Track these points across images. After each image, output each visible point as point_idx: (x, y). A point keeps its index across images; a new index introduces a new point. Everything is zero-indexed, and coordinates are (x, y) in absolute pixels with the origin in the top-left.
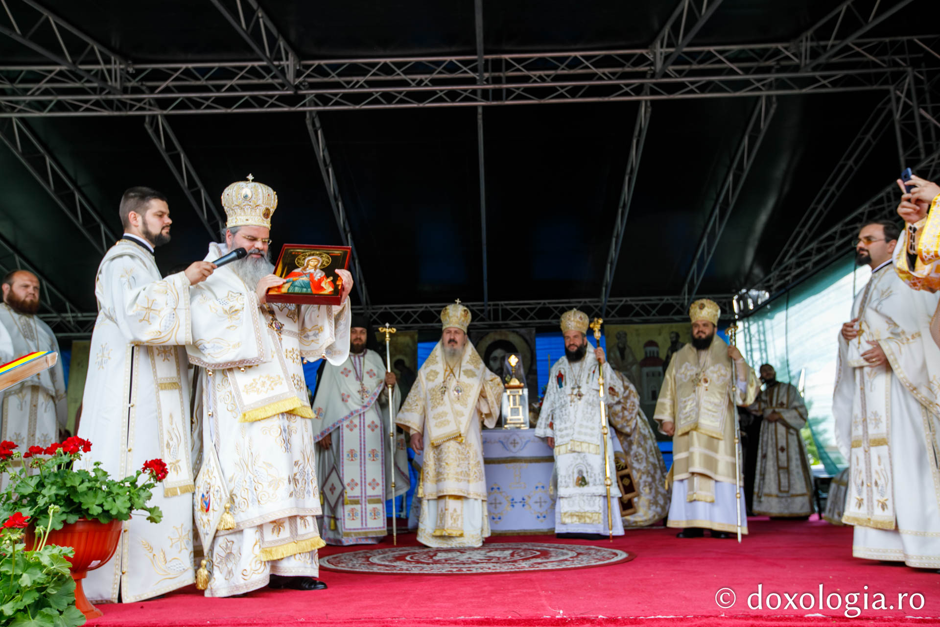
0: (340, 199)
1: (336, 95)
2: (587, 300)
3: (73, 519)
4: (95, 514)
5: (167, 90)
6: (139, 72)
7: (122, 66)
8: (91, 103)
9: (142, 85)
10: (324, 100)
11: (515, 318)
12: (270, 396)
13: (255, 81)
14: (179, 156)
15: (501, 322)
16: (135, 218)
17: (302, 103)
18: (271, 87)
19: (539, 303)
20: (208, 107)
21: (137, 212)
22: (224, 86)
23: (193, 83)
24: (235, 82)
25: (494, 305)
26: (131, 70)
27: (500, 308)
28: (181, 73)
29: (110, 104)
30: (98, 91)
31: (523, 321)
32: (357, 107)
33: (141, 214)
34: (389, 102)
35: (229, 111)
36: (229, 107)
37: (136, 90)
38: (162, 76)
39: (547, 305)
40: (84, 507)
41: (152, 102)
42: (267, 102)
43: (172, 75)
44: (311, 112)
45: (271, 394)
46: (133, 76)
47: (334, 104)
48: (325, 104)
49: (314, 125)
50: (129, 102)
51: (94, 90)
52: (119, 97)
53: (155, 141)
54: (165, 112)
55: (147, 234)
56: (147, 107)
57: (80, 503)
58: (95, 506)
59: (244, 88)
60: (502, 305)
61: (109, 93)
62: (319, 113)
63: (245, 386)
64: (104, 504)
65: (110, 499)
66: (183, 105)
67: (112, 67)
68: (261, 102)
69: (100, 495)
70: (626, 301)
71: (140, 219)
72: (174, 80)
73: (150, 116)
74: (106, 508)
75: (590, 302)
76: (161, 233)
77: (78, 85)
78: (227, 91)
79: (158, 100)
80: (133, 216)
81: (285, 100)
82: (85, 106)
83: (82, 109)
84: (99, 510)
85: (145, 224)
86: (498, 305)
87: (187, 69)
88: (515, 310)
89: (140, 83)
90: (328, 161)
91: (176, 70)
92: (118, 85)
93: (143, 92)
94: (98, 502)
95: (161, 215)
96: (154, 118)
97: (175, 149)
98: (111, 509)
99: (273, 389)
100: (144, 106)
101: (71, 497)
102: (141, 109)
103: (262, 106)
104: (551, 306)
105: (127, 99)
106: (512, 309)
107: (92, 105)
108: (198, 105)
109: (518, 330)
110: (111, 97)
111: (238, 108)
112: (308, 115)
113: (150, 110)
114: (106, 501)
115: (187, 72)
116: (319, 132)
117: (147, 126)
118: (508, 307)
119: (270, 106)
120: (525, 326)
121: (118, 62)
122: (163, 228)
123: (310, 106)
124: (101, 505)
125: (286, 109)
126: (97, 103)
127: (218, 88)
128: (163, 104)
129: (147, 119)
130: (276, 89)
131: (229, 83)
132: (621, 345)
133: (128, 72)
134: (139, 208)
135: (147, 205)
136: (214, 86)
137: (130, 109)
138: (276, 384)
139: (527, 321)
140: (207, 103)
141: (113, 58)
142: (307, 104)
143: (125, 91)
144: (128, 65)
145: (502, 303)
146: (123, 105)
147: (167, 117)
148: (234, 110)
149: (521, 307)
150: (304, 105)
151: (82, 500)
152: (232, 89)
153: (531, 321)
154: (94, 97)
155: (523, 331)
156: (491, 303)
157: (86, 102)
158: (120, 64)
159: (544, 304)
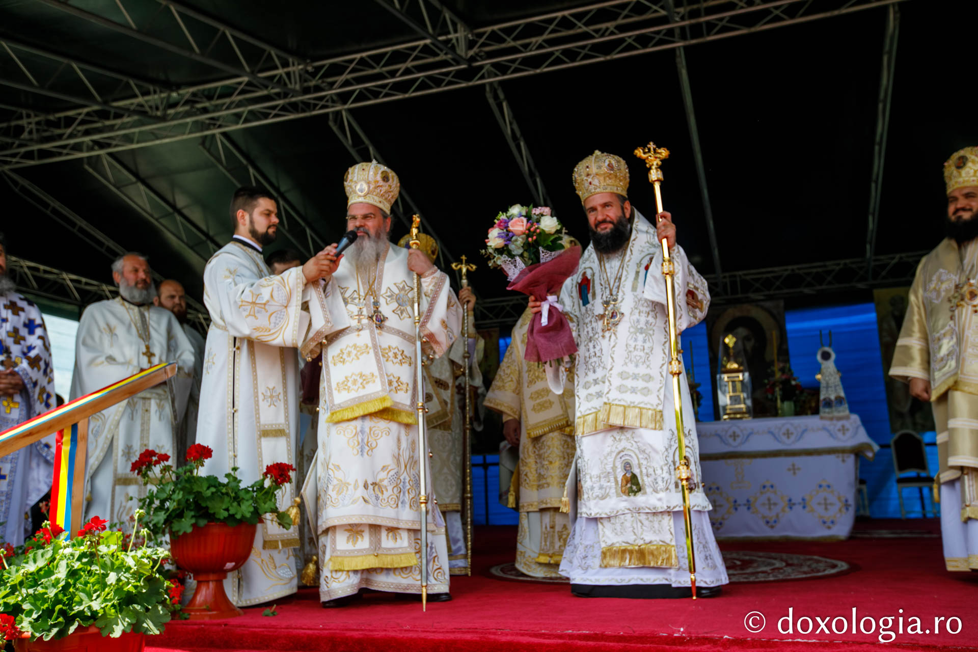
0: (537, 174)
1: (513, 61)
2: (848, 261)
3: (202, 523)
4: (222, 517)
5: (347, 83)
6: (318, 69)
7: (301, 67)
8: (278, 108)
9: (323, 82)
10: (501, 68)
11: (757, 290)
12: (361, 394)
13: (431, 60)
14: (367, 150)
15: (740, 296)
16: (243, 216)
17: (479, 75)
18: (445, 64)
19: (786, 270)
20: (387, 95)
21: (245, 210)
22: (398, 70)
23: (371, 72)
24: (409, 64)
25: (730, 277)
26: (310, 69)
27: (738, 279)
28: (357, 64)
29: (294, 107)
30: (282, 95)
31: (767, 293)
32: (538, 71)
33: (248, 212)
34: (573, 60)
35: (407, 96)
36: (406, 92)
37: (318, 89)
38: (337, 70)
39: (797, 271)
40: (211, 511)
41: (335, 98)
42: (444, 80)
43: (348, 67)
44: (491, 84)
45: (362, 392)
46: (313, 75)
47: (513, 72)
48: (504, 74)
49: (496, 97)
50: (312, 102)
51: (278, 96)
52: (300, 98)
53: (341, 136)
54: (346, 107)
55: (253, 233)
56: (330, 104)
57: (207, 508)
58: (222, 511)
59: (420, 69)
60: (740, 276)
61: (292, 96)
62: (501, 83)
63: (338, 384)
64: (230, 508)
65: (235, 504)
66: (361, 97)
67: (291, 69)
68: (437, 82)
69: (227, 499)
70: (901, 258)
71: (247, 217)
72: (351, 72)
73: (333, 112)
74: (232, 511)
75: (853, 263)
76: (267, 232)
77: (265, 92)
78: (402, 75)
79: (339, 95)
80: (241, 214)
81: (462, 75)
82: (274, 112)
83: (271, 116)
84: (226, 514)
85: (252, 222)
86: (735, 276)
87: (362, 59)
88: (757, 280)
89: (320, 81)
90: (518, 134)
91: (351, 61)
92: (298, 87)
93: (322, 90)
94: (224, 507)
95: (268, 214)
96: (338, 114)
97: (363, 143)
98: (236, 514)
99: (364, 387)
100: (326, 104)
101: (200, 502)
102: (323, 107)
103: (438, 86)
104: (801, 272)
105: (310, 99)
106: (753, 279)
107: (279, 110)
108: (376, 95)
109: (762, 303)
110: (294, 99)
111: (415, 91)
112: (488, 88)
113: (333, 107)
114: (232, 506)
115: (362, 61)
116: (505, 104)
117: (331, 124)
118: (748, 278)
119: (447, 85)
120: (770, 298)
121: (296, 63)
122: (269, 227)
123: (489, 77)
124: (227, 510)
125: (463, 85)
126: (284, 108)
127: (393, 74)
128: (344, 98)
129: (331, 117)
130: (450, 65)
131: (402, 67)
132: (896, 313)
133: (307, 72)
134: (249, 207)
135: (255, 203)
136: (388, 72)
137: (314, 109)
138: (368, 383)
139: (772, 292)
140: (385, 91)
141: (291, 60)
142: (486, 75)
143: (306, 91)
144: (307, 64)
145: (740, 273)
146: (307, 106)
147: (350, 111)
148: (411, 94)
149: (765, 276)
150: (482, 77)
151: (209, 504)
152: (407, 71)
153: (777, 292)
154: (280, 102)
155: (768, 304)
156: (727, 274)
157: (274, 108)
158: (299, 64)
159: (793, 270)
